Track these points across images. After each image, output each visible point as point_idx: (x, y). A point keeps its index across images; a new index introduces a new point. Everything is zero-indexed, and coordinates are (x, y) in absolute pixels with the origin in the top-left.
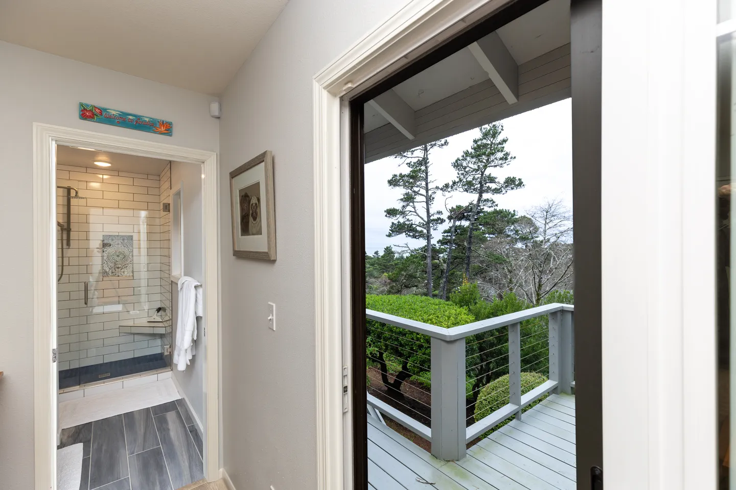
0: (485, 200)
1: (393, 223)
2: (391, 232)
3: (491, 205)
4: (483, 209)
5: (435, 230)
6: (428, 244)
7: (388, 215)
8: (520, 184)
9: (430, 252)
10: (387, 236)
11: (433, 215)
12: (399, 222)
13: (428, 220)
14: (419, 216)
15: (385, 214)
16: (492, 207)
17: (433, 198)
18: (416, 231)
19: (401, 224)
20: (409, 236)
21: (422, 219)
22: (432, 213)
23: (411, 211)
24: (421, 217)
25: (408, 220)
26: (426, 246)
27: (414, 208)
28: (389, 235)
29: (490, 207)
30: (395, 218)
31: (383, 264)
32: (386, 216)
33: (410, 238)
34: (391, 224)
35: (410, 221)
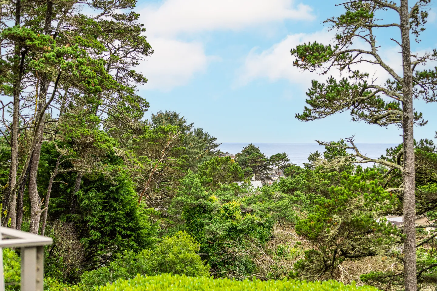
1: (315, 83)
2: (310, 107)
5: (431, 100)
6: (405, 140)
7: (300, 62)
9: (411, 161)
10: (298, 117)
11: (423, 60)
12: (331, 80)
13: (406, 76)
14: (381, 64)
15: (294, 58)
17: (425, 15)
18: (380, 104)
19: (336, 86)
20: (362, 116)
21: (390, 71)
22: (421, 55)
23: (361, 52)
24: (386, 68)
25: (356, 74)
26: (400, 146)
27: (372, 42)
28: (305, 117)
30: (318, 70)
32: (296, 64)
33: (363, 122)
34: (310, 86)
35: (361, 77)
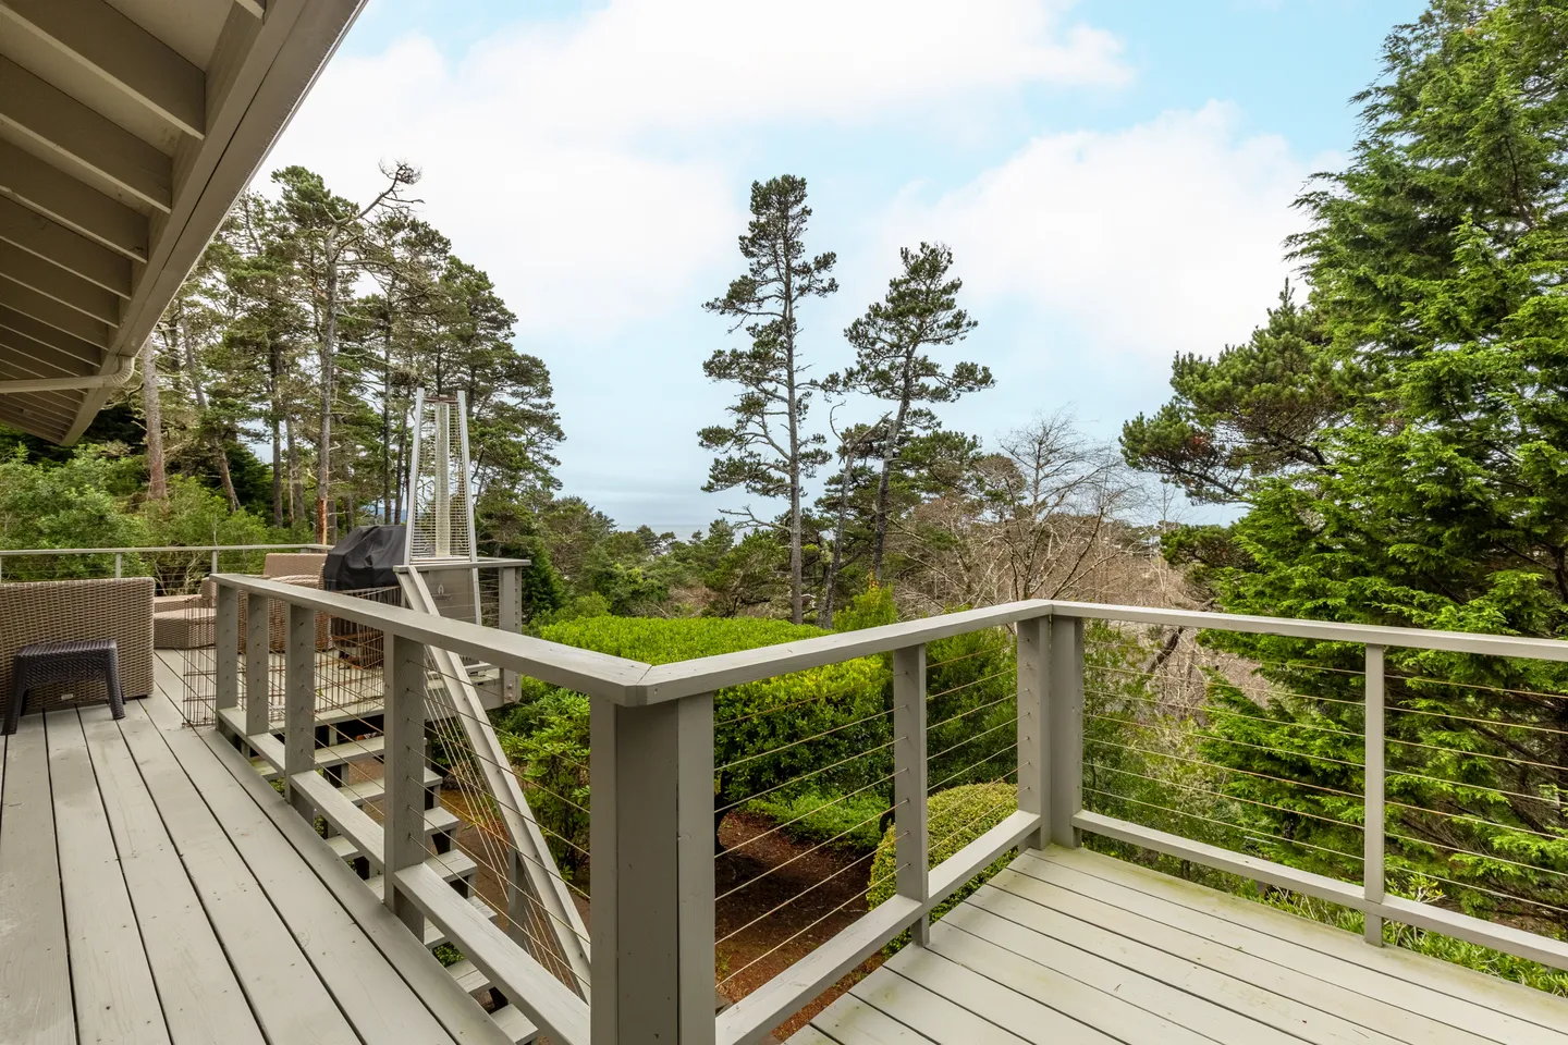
0: (915, 413)
1: (717, 461)
2: (712, 481)
3: (926, 424)
4: (911, 432)
5: (811, 476)
6: (793, 506)
7: (705, 443)
8: (987, 379)
9: (797, 523)
10: (703, 489)
11: (805, 443)
12: (730, 459)
13: (794, 454)
14: (773, 445)
15: (700, 439)
16: (929, 427)
17: (806, 407)
18: (770, 479)
19: (735, 463)
20: (754, 490)
21: (781, 451)
22: (803, 439)
23: (756, 435)
24: (777, 448)
25: (751, 454)
26: (788, 512)
27: (764, 427)
28: (709, 489)
29: (925, 428)
30: (721, 449)
31: (708, 558)
32: (701, 444)
33: (755, 495)
34: (713, 463)
35: (755, 457)
